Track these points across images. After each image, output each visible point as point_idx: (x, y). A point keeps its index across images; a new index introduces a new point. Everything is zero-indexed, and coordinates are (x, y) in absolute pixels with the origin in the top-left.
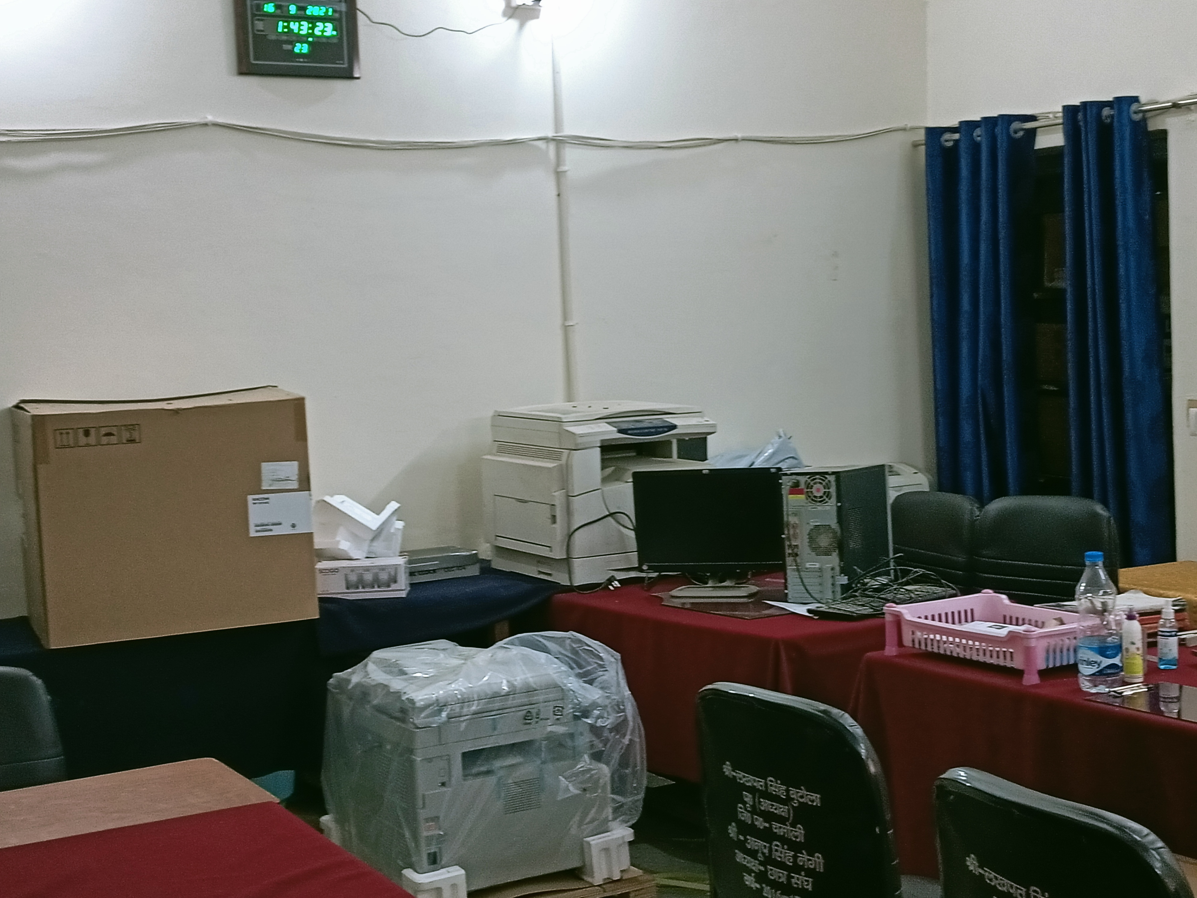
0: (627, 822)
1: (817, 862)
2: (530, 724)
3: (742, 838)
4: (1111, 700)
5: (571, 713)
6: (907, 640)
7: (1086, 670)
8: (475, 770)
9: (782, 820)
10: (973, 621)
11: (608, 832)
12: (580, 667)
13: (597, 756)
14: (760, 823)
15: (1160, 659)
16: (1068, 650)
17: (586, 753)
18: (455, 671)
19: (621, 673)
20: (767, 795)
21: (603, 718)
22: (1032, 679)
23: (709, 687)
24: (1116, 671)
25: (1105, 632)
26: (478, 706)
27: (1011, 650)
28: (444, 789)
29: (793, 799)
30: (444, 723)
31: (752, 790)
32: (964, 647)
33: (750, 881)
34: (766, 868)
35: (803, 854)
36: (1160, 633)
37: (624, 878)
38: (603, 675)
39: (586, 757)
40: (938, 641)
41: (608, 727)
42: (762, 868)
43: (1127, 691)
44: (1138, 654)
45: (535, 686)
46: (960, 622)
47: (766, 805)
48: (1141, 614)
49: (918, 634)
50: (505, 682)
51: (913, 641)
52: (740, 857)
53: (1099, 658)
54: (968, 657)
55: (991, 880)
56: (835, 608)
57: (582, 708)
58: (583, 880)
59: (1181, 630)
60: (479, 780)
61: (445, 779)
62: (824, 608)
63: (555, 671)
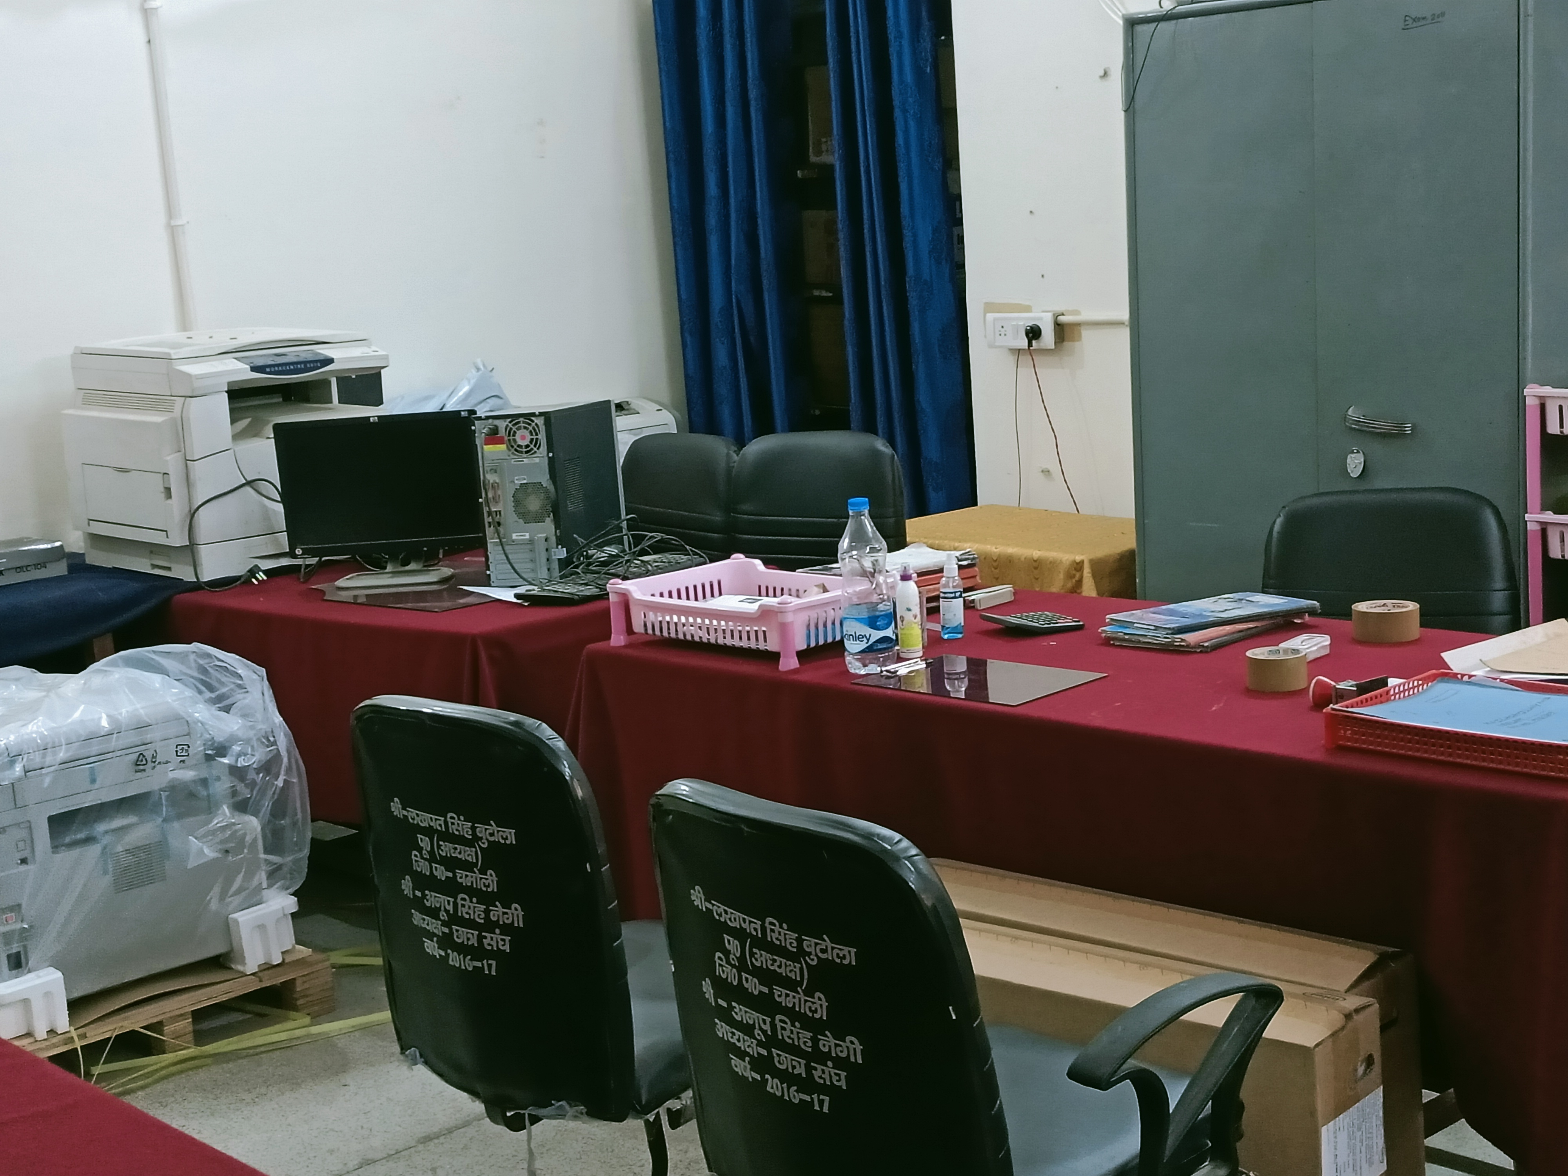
0: (287, 889)
1: (515, 915)
2: (144, 770)
3: (418, 894)
4: (883, 682)
5: (201, 751)
6: (638, 627)
7: (853, 647)
8: (67, 840)
9: (468, 866)
10: (720, 594)
11: (261, 903)
12: (211, 689)
13: (242, 807)
14: (441, 873)
15: (943, 627)
16: (833, 623)
17: (225, 803)
18: (32, 709)
19: (269, 693)
20: (447, 836)
21: (245, 755)
22: (789, 663)
23: (368, 702)
24: (890, 645)
25: (875, 598)
26: (67, 751)
27: (764, 629)
28: (23, 868)
29: (481, 838)
30: (20, 779)
31: (429, 832)
32: (708, 628)
33: (431, 947)
34: (451, 929)
35: (497, 907)
36: (942, 595)
37: (287, 961)
38: (244, 698)
39: (225, 809)
40: (676, 624)
41: (255, 766)
42: (446, 930)
43: (903, 669)
44: (915, 623)
45: (148, 720)
46: (704, 597)
47: (447, 849)
48: (920, 575)
49: (651, 616)
50: (104, 716)
51: (645, 625)
52: (418, 919)
53: (867, 631)
54: (713, 641)
55: (720, 915)
56: (549, 590)
57: (216, 745)
58: (231, 969)
59: (966, 590)
60: (76, 852)
61: (26, 854)
62: (536, 590)
63: (174, 698)
